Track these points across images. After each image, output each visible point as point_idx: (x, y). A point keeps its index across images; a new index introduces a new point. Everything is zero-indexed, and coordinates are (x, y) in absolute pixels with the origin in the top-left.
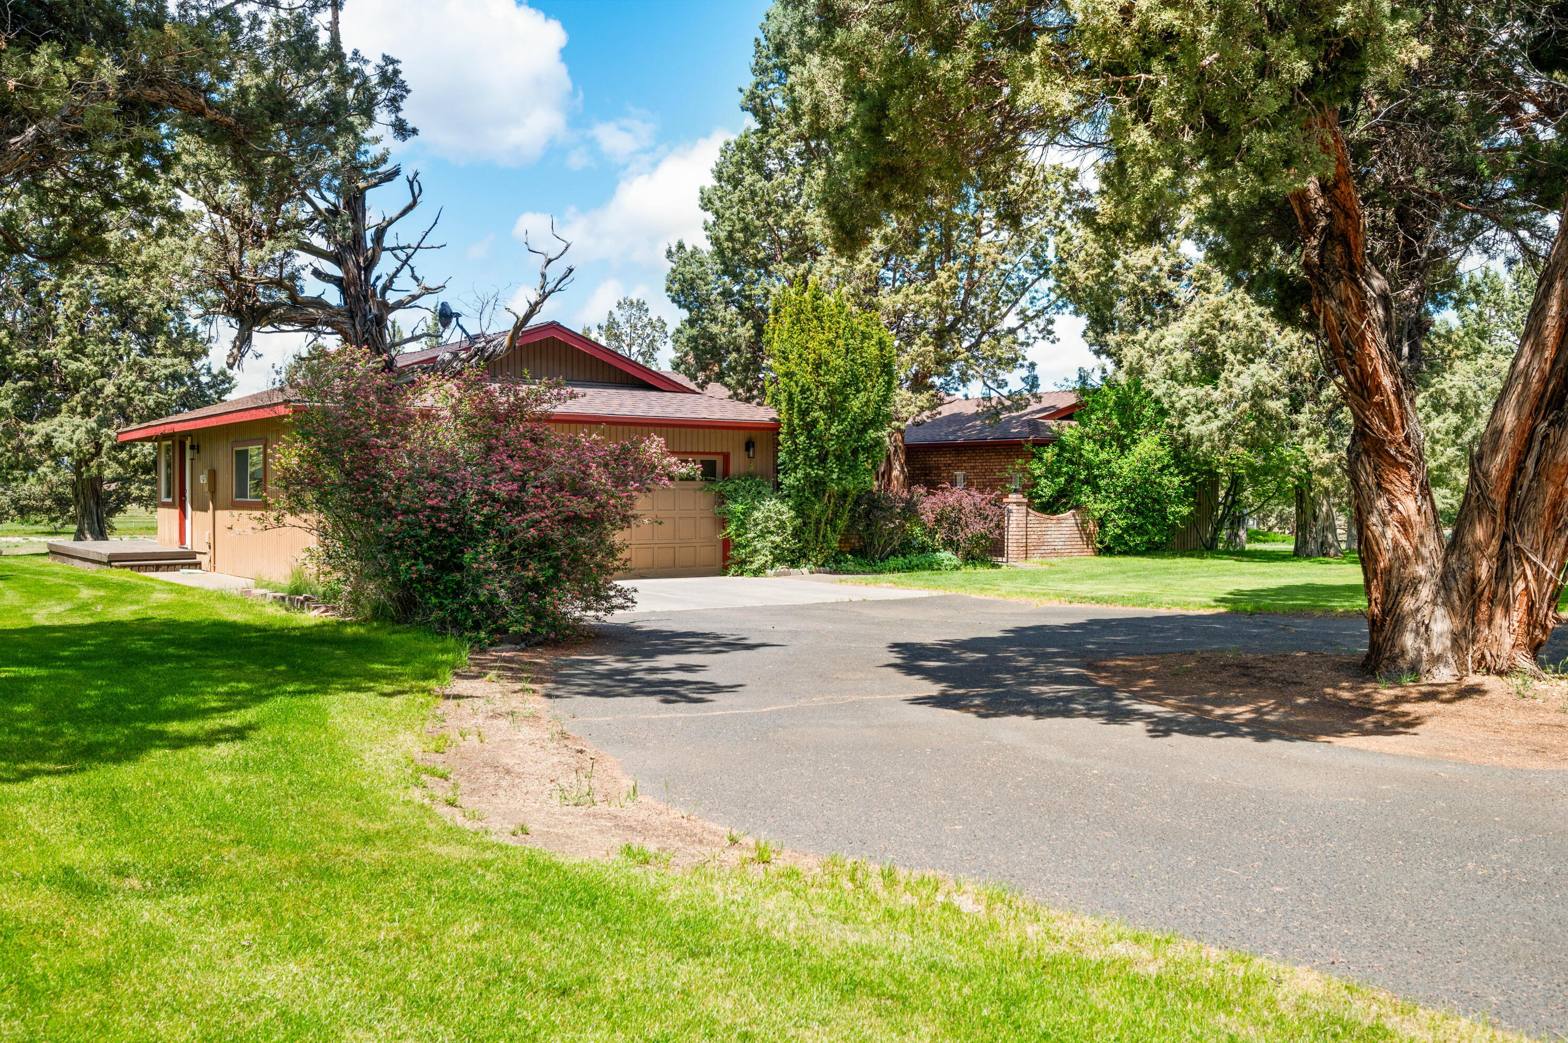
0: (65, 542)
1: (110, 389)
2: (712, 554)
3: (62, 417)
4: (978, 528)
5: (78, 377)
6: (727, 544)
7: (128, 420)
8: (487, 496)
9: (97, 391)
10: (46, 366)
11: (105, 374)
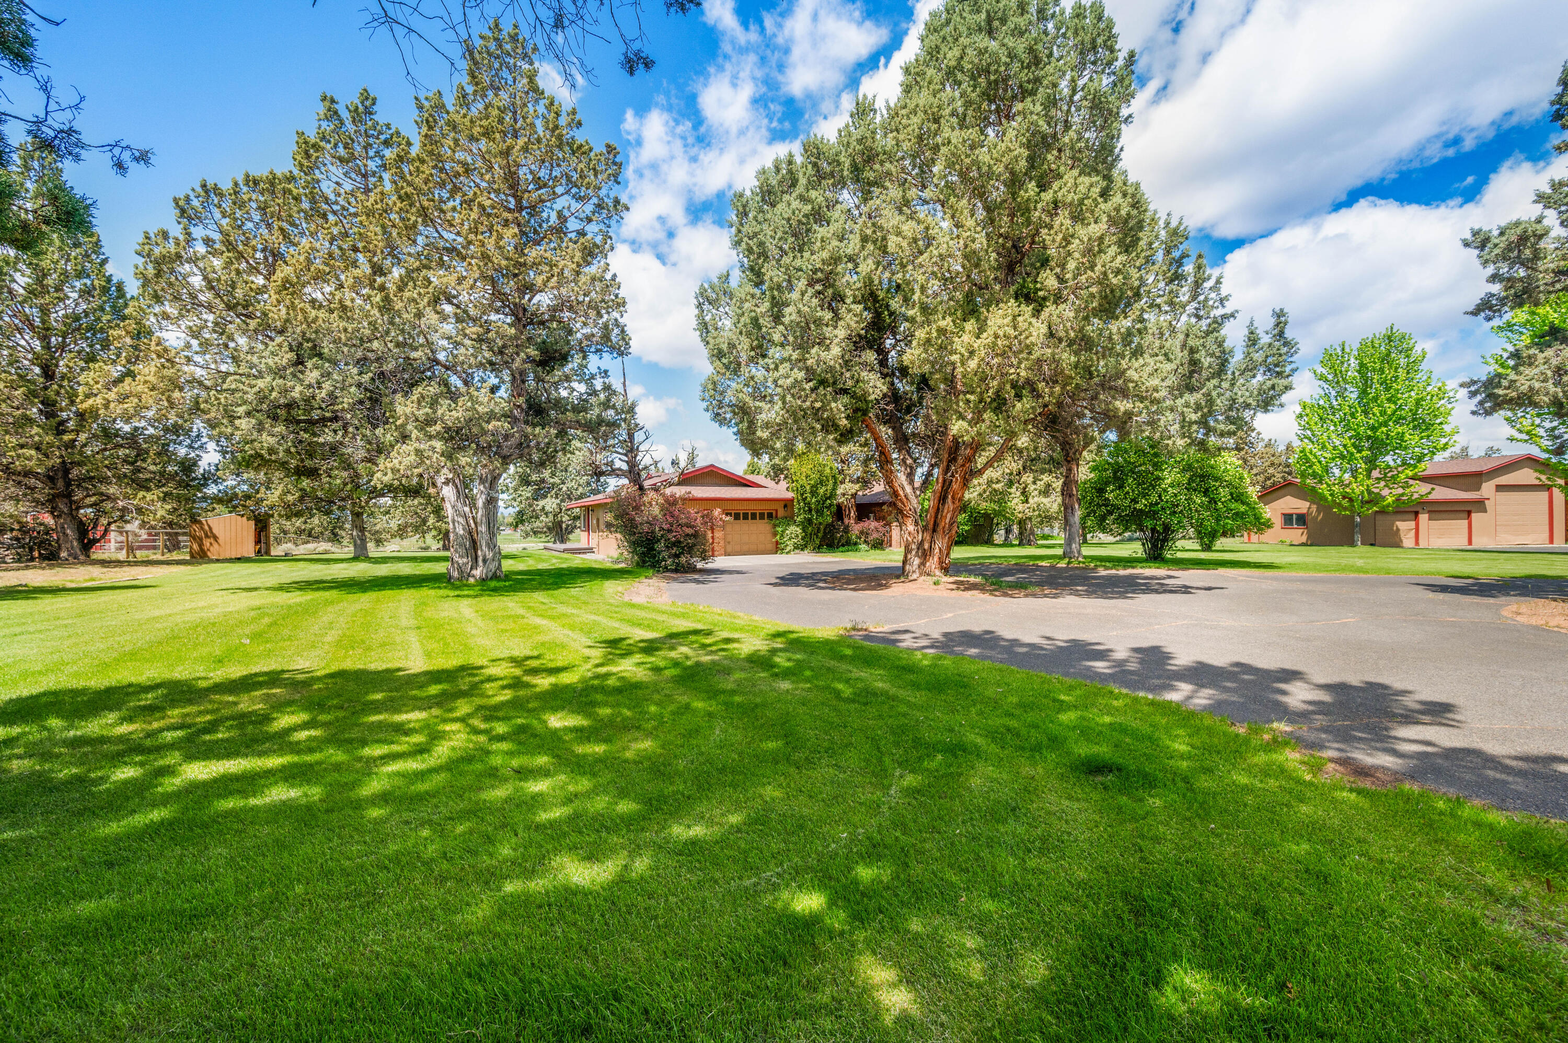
0: (550, 545)
1: (565, 489)
2: (770, 546)
3: (548, 499)
4: (875, 535)
5: (553, 485)
6: (777, 543)
7: (571, 500)
8: (662, 529)
9: (560, 490)
10: (543, 481)
11: (563, 483)
